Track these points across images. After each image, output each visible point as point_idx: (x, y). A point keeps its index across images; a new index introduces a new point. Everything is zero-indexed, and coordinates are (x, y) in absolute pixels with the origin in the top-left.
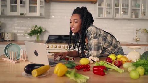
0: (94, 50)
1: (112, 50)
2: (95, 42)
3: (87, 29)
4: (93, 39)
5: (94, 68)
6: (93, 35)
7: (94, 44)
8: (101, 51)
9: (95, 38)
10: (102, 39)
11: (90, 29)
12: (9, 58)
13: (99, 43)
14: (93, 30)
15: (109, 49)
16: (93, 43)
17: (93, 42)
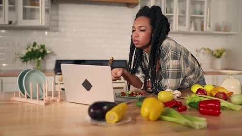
0: (172, 78)
1: (194, 78)
2: (174, 64)
3: (161, 43)
4: (171, 60)
5: (201, 105)
6: (170, 53)
7: (173, 68)
8: (181, 80)
9: (175, 57)
10: (184, 59)
11: (165, 43)
12: (28, 97)
13: (179, 67)
14: (171, 45)
15: (191, 77)
16: (171, 67)
17: (170, 64)
